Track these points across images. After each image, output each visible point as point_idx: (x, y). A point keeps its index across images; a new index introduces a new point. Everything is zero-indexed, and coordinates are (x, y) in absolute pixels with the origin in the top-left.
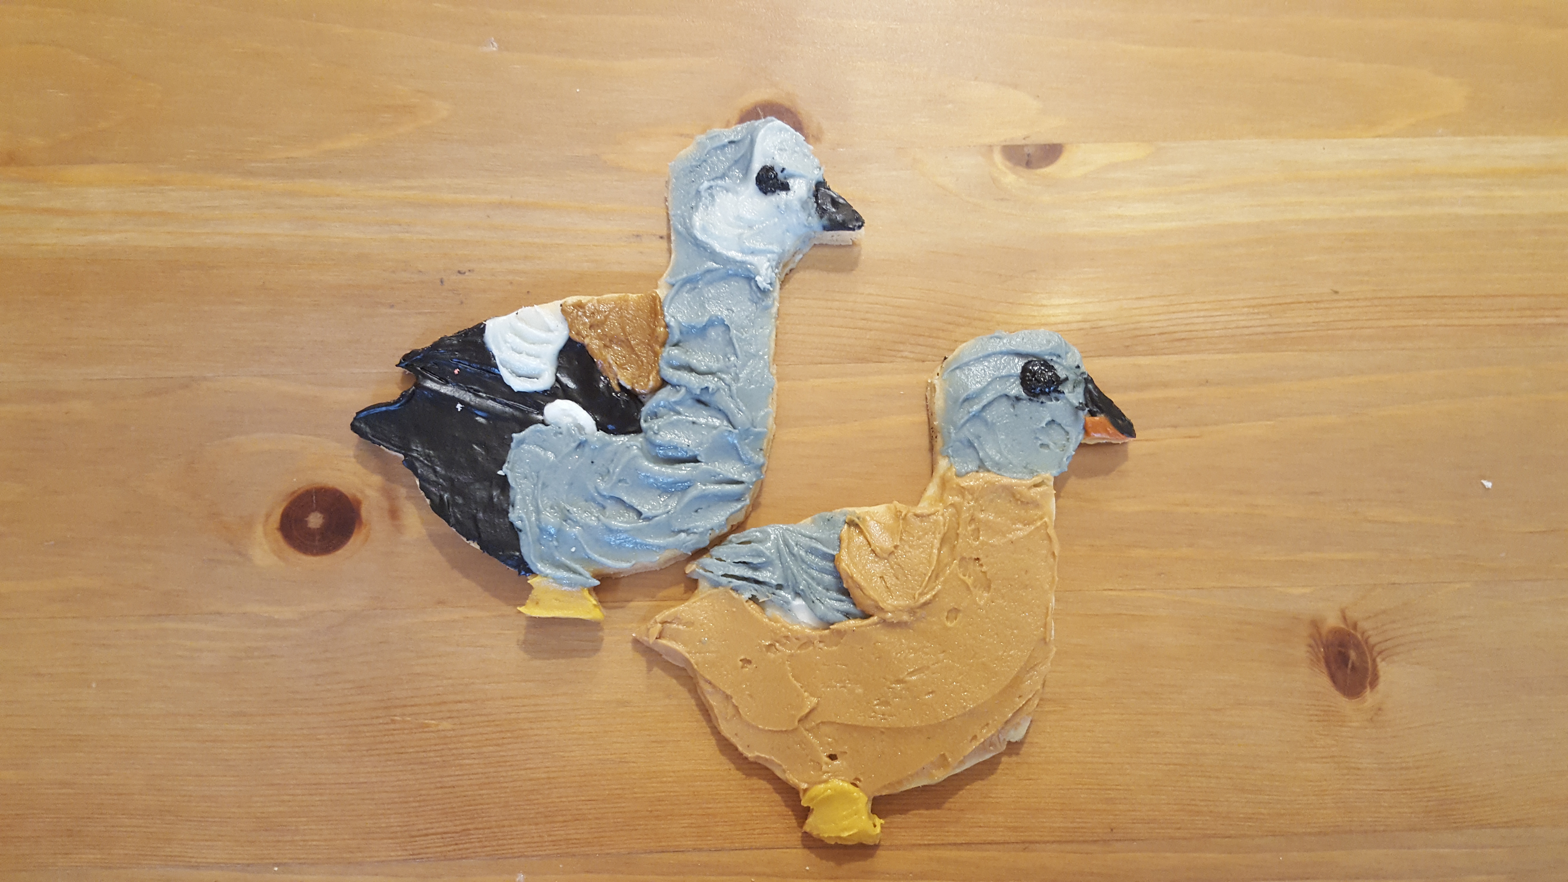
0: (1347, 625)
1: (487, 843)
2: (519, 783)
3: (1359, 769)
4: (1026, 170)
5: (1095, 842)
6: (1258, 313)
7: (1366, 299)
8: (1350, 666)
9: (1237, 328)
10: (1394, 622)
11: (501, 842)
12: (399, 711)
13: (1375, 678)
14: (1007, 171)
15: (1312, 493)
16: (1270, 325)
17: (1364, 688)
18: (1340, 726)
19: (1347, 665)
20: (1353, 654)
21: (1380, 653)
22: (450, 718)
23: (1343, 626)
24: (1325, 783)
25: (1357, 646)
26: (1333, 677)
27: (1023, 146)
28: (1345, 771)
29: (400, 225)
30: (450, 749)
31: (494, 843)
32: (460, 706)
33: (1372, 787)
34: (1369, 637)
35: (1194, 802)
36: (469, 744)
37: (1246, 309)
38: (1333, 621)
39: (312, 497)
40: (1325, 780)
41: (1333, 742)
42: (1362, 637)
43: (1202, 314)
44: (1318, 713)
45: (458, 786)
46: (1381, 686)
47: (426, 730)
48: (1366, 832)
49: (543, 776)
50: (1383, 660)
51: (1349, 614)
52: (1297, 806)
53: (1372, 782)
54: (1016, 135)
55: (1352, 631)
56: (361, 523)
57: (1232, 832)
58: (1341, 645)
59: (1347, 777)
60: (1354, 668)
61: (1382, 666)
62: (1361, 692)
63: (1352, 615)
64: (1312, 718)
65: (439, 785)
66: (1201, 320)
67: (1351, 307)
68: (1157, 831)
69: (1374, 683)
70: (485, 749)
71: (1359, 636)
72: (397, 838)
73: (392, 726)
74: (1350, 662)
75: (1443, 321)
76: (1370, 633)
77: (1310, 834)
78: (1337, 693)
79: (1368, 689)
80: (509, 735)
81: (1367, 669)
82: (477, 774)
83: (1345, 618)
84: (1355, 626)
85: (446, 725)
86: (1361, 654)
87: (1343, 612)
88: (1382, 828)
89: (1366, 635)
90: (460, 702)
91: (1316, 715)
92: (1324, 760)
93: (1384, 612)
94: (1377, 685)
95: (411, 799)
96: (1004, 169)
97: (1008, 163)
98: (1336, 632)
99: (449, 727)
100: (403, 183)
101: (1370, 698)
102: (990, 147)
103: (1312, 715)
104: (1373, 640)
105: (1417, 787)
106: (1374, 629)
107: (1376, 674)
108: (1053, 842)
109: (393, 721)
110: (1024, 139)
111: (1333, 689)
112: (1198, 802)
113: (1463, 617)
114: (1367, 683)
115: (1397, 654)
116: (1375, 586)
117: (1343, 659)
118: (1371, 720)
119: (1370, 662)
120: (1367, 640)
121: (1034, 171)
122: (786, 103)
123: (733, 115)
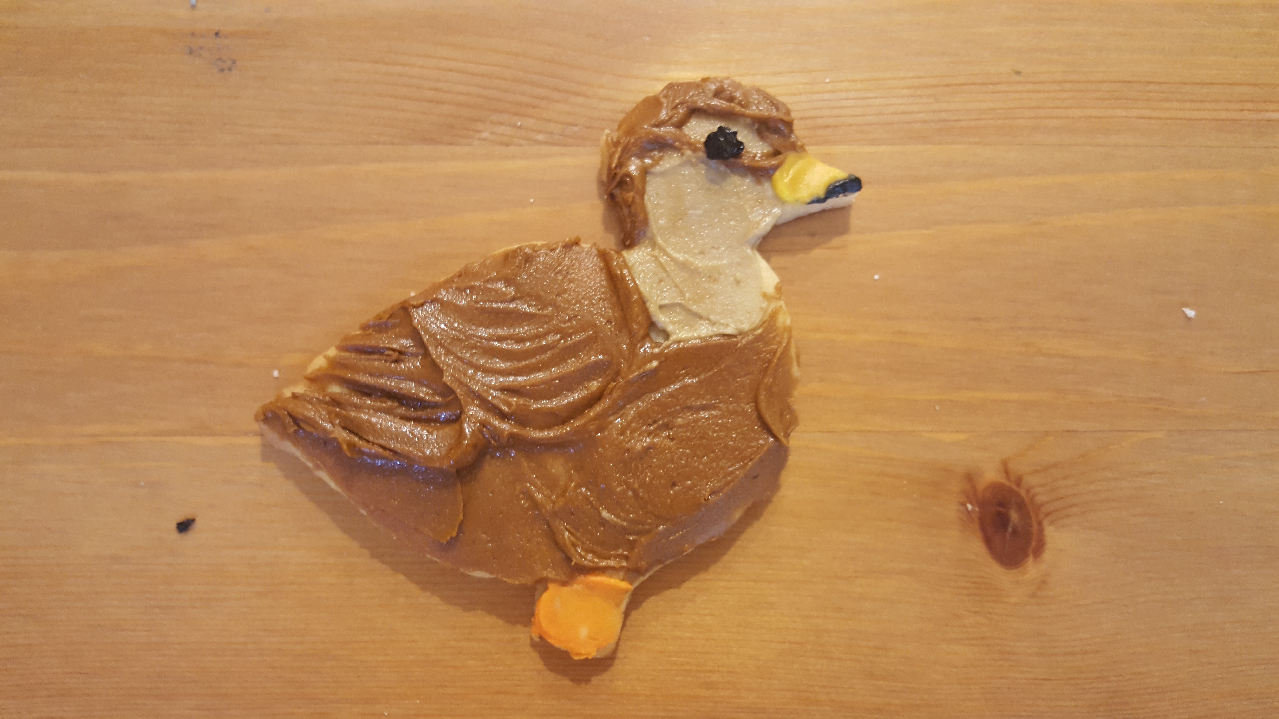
0: (1009, 480)
3: (1014, 654)
6: (921, 96)
7: (1054, 82)
8: (1010, 529)
9: (894, 113)
10: (1066, 478)
13: (1041, 545)
15: (975, 319)
16: (934, 111)
17: (1026, 555)
18: (995, 601)
19: (1006, 529)
20: (1014, 516)
21: (1047, 515)
23: (1004, 481)
24: (972, 669)
25: (1021, 506)
26: (988, 542)
28: (998, 656)
34: (1035, 495)
35: (811, 689)
37: (906, 91)
38: (990, 475)
40: (973, 666)
41: (985, 621)
42: (1027, 495)
43: (852, 95)
44: (968, 585)
46: (1047, 555)
50: (1052, 523)
51: (1012, 466)
52: (937, 697)
53: (1029, 669)
55: (1016, 488)
58: (1004, 503)
59: (1000, 663)
60: (1015, 532)
61: (1049, 530)
62: (1023, 561)
63: (1016, 468)
64: (960, 591)
66: (851, 103)
67: (1035, 91)
69: (1038, 551)
71: (1023, 493)
74: (1011, 524)
75: (1146, 113)
76: (1038, 490)
78: (992, 562)
79: (1031, 559)
81: (1031, 534)
83: (1007, 472)
84: (1019, 481)
86: (1025, 515)
87: (1005, 464)
89: (1032, 492)
91: (966, 588)
92: (973, 642)
93: (1056, 465)
94: (1042, 552)
98: (996, 488)
101: (1032, 569)
103: (960, 588)
104: (1039, 499)
105: (1083, 676)
106: (1041, 486)
107: (1042, 541)
111: (988, 558)
112: (816, 688)
113: (1151, 473)
114: (1030, 550)
115: (1068, 516)
116: (1046, 433)
117: (1002, 520)
118: (1033, 595)
119: (1035, 526)
120: (1032, 499)
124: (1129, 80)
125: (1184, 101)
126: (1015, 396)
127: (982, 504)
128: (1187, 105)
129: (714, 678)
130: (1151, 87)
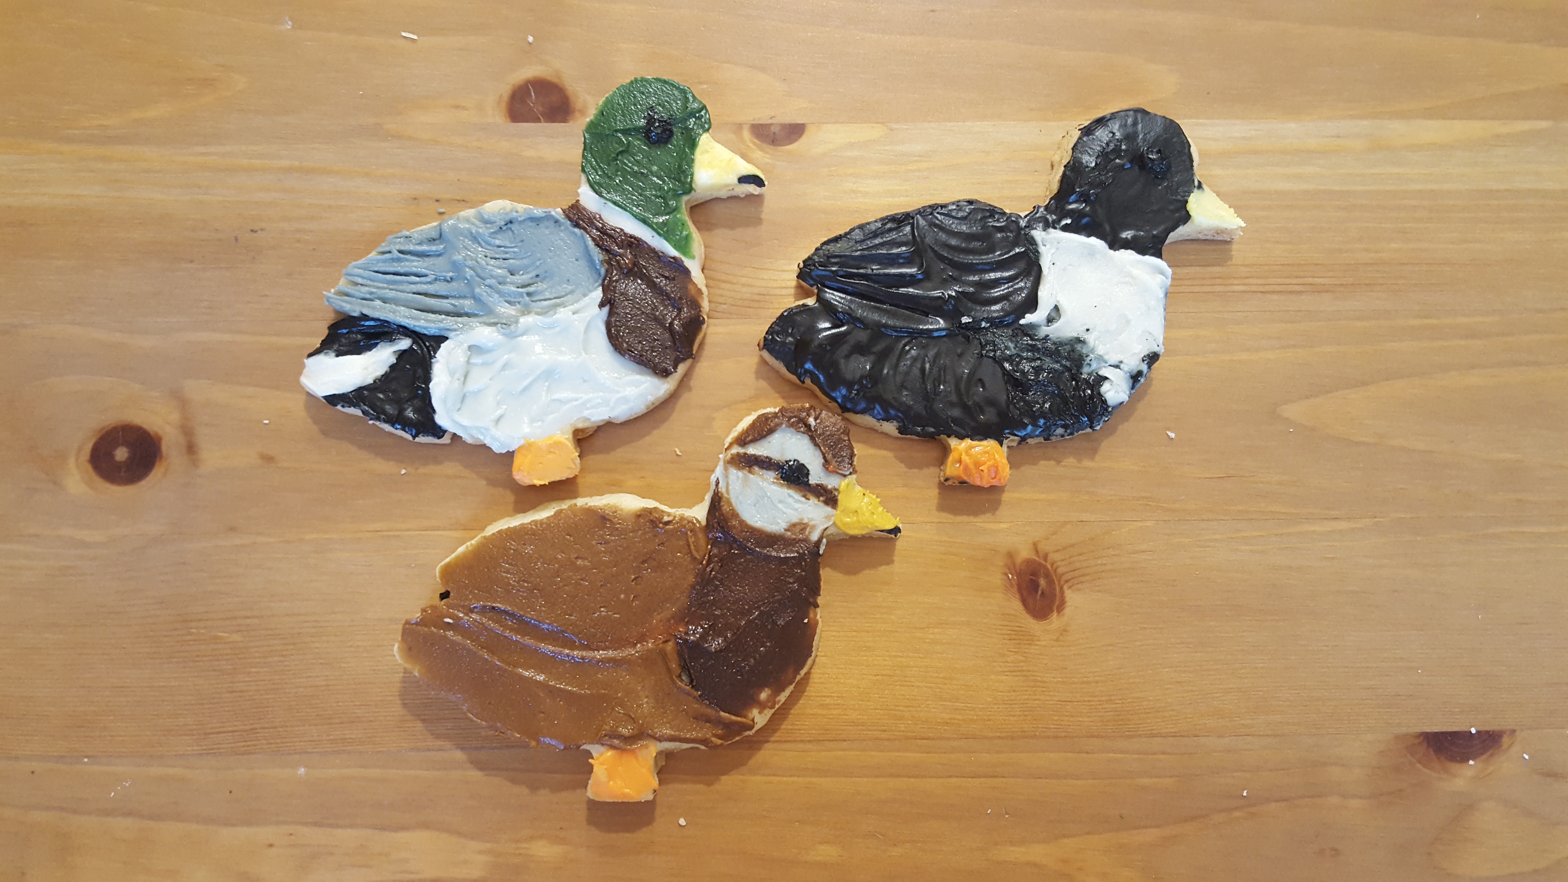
0: (1039, 557)
1: (272, 741)
2: (302, 689)
3: (1044, 682)
4: (772, 147)
8: (1040, 592)
10: (1081, 555)
11: (284, 740)
12: (193, 624)
13: (1062, 603)
14: (755, 148)
17: (1052, 611)
18: (1029, 644)
19: (1037, 592)
20: (1042, 582)
21: (1067, 581)
22: (239, 631)
23: (1036, 558)
24: (1013, 693)
25: (1047, 576)
26: (1024, 602)
27: (770, 125)
28: (1032, 684)
29: (200, 188)
30: (240, 659)
31: (278, 741)
32: (248, 621)
33: (1057, 698)
34: (1058, 567)
35: (898, 708)
36: (257, 655)
38: (1025, 553)
39: (119, 433)
40: (1014, 691)
41: (1022, 658)
42: (1052, 567)
44: (1009, 632)
45: (247, 691)
46: (1067, 611)
47: (218, 641)
48: (1048, 737)
49: (324, 683)
50: (1070, 587)
51: (1040, 547)
52: (989, 713)
53: (1056, 694)
54: (762, 116)
55: (1044, 563)
56: (161, 457)
57: (931, 735)
58: (1035, 573)
59: (1034, 689)
60: (1042, 593)
61: (1069, 594)
62: (1049, 615)
63: (1043, 547)
64: (1006, 637)
65: (230, 690)
68: (865, 733)
69: (1060, 608)
70: (270, 659)
71: (1049, 567)
72: (193, 735)
73: (189, 637)
74: (1040, 588)
76: (1059, 563)
77: (999, 737)
78: (1027, 616)
79: (1055, 614)
80: (292, 647)
81: (1055, 595)
82: (264, 680)
83: (1037, 552)
84: (1045, 559)
85: (236, 637)
86: (1050, 582)
87: (1035, 545)
88: (1063, 734)
89: (1055, 566)
90: (249, 618)
91: (1008, 635)
92: (1013, 673)
93: (1072, 546)
94: (1063, 609)
95: (206, 701)
96: (751, 145)
97: (755, 140)
98: (1029, 562)
99: (240, 639)
100: (202, 149)
101: (1055, 621)
102: (740, 126)
103: (1004, 634)
104: (1060, 570)
105: (1096, 699)
106: (1062, 560)
107: (1063, 600)
109: (191, 634)
110: (771, 118)
111: (1024, 612)
112: (901, 708)
113: (1144, 552)
114: (1055, 607)
115: (1082, 582)
116: (1066, 523)
117: (1035, 586)
118: (1057, 640)
119: (1058, 589)
120: (1055, 571)
121: (780, 148)
122: (554, 80)
123: (505, 90)
126: (1043, 496)
127: (1019, 574)
129: (828, 701)
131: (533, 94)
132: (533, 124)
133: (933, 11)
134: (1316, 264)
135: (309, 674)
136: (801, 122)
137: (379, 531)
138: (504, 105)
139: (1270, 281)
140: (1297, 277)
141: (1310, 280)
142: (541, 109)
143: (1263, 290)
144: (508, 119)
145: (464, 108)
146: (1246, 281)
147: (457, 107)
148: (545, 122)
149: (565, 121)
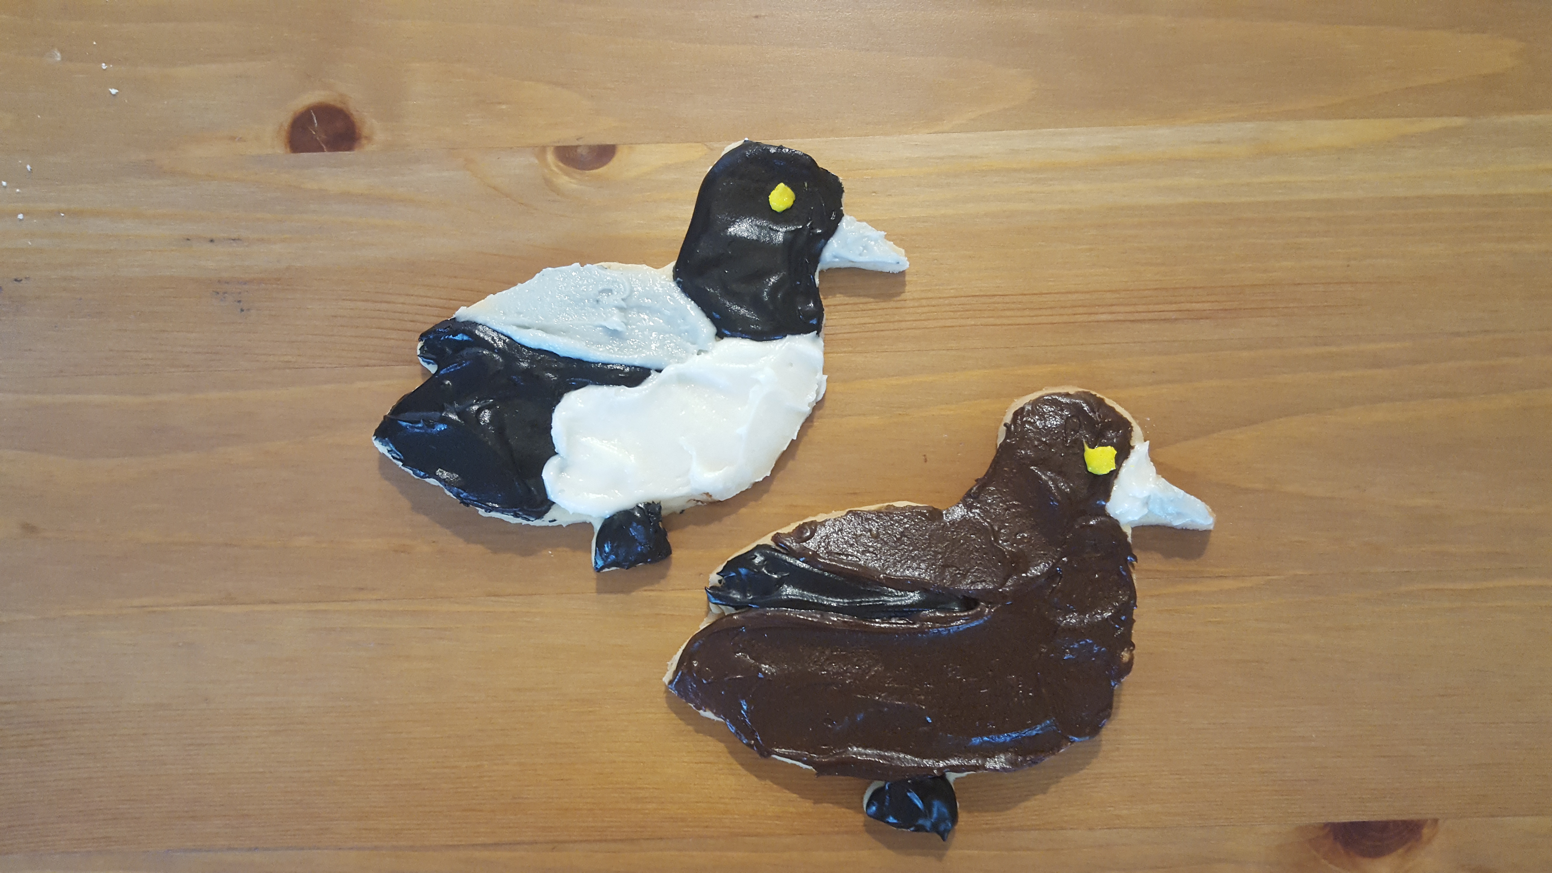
4: (579, 171)
5: (622, 840)
7: (913, 299)
11: (44, 839)
14: (560, 173)
27: (577, 147)
54: (568, 136)
57: (760, 830)
68: (685, 829)
75: (991, 321)
96: (555, 169)
97: (561, 165)
102: (543, 149)
108: (581, 841)
110: (577, 139)
121: (587, 172)
122: (339, 105)
123: (285, 118)
124: (977, 294)
125: (1024, 309)
128: (1027, 313)
129: (643, 793)
130: (996, 299)
131: (315, 121)
132: (315, 154)
133: (757, 17)
134: (1195, 288)
135: (71, 766)
136: (612, 143)
137: (145, 606)
138: (284, 134)
139: (1140, 308)
140: (1171, 303)
141: (1188, 306)
142: (324, 137)
143: (1132, 319)
144: (288, 149)
145: (240, 139)
146: (1114, 309)
147: (233, 138)
148: (329, 151)
149: (350, 148)
